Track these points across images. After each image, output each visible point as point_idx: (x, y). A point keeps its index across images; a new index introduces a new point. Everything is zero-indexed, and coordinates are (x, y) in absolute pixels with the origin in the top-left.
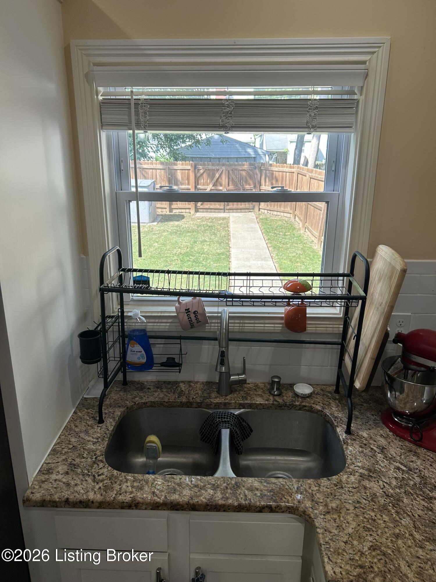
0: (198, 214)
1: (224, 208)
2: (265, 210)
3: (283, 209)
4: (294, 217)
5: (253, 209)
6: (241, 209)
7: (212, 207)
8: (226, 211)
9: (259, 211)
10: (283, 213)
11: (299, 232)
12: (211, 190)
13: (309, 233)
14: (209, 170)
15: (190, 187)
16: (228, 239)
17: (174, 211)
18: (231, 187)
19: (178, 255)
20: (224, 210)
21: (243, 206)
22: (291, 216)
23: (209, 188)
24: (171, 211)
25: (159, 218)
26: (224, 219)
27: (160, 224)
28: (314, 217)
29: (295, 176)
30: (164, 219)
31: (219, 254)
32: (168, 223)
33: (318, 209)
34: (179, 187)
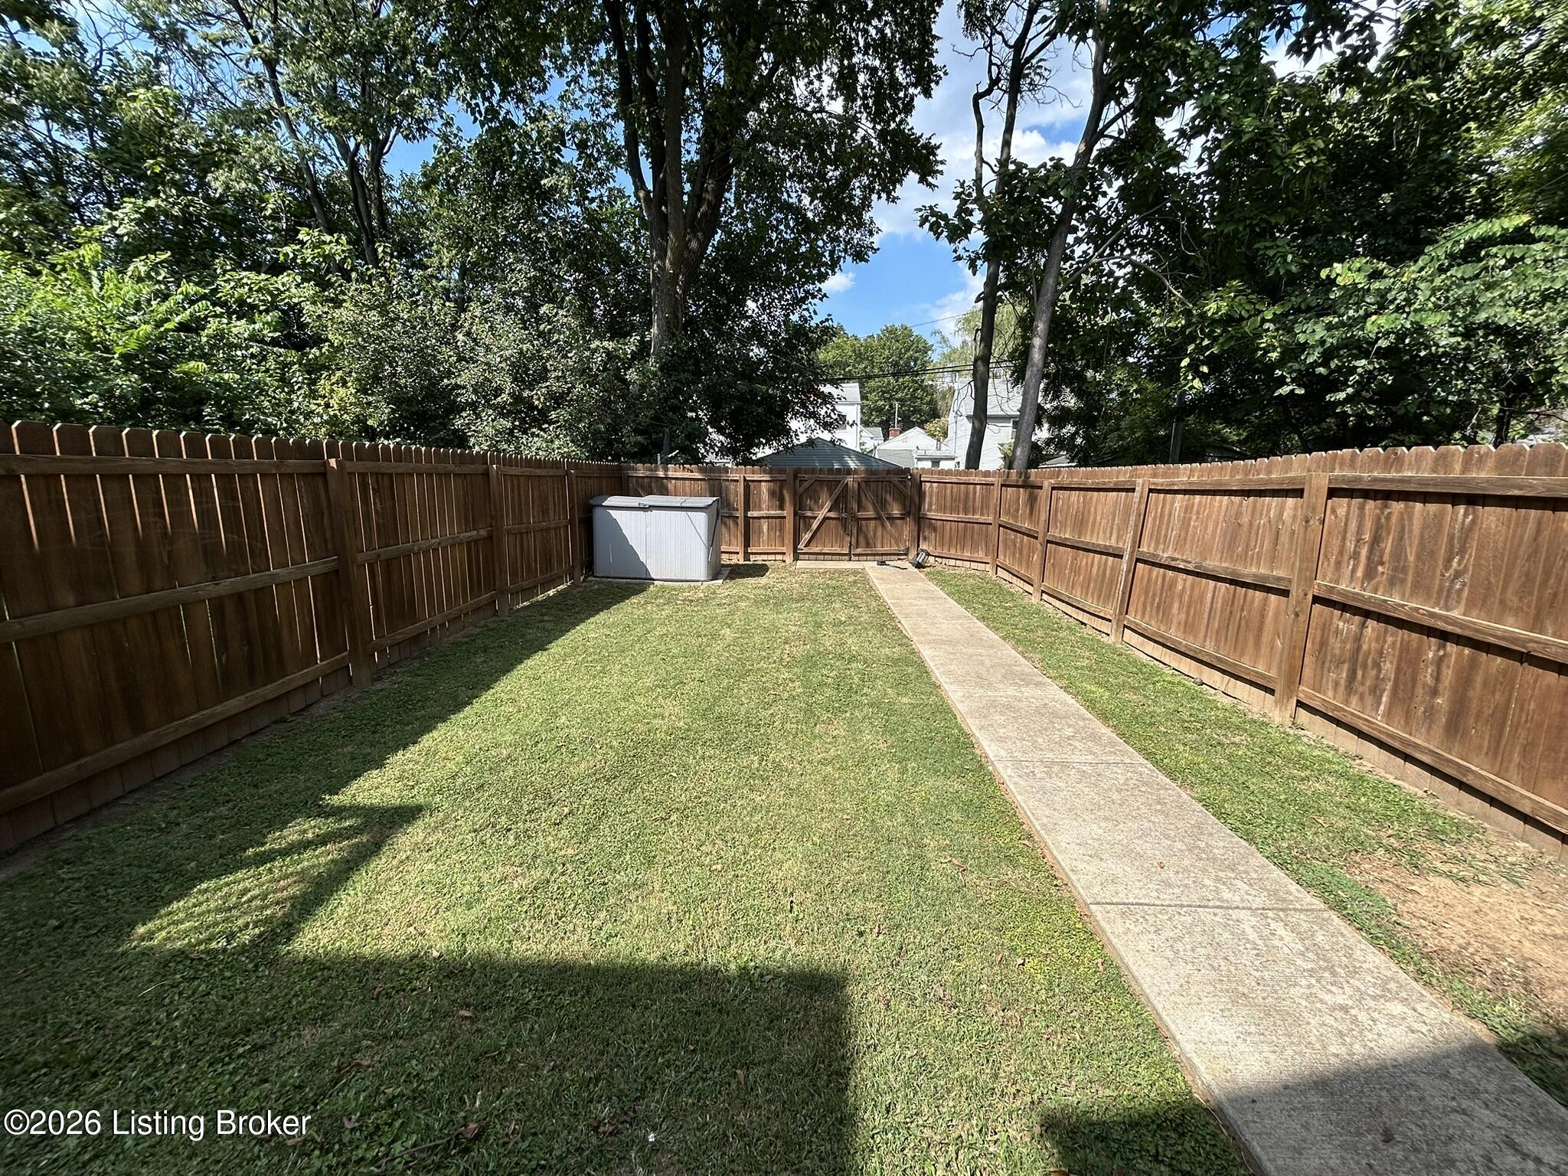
0: (800, 564)
1: (850, 551)
3: (969, 554)
4: (995, 571)
5: (906, 554)
6: (882, 554)
7: (826, 550)
8: (853, 558)
10: (969, 563)
11: (1026, 600)
12: (825, 519)
13: (1057, 603)
14: (821, 482)
15: (785, 513)
16: (892, 618)
17: (752, 558)
18: (861, 514)
19: (788, 666)
20: (849, 556)
21: (886, 549)
22: (988, 567)
23: (821, 514)
24: (746, 558)
25: (726, 572)
26: (855, 572)
27: (730, 583)
28: (1076, 570)
29: (996, 491)
30: (736, 572)
31: (895, 662)
32: (745, 580)
33: (1095, 552)
34: (764, 513)
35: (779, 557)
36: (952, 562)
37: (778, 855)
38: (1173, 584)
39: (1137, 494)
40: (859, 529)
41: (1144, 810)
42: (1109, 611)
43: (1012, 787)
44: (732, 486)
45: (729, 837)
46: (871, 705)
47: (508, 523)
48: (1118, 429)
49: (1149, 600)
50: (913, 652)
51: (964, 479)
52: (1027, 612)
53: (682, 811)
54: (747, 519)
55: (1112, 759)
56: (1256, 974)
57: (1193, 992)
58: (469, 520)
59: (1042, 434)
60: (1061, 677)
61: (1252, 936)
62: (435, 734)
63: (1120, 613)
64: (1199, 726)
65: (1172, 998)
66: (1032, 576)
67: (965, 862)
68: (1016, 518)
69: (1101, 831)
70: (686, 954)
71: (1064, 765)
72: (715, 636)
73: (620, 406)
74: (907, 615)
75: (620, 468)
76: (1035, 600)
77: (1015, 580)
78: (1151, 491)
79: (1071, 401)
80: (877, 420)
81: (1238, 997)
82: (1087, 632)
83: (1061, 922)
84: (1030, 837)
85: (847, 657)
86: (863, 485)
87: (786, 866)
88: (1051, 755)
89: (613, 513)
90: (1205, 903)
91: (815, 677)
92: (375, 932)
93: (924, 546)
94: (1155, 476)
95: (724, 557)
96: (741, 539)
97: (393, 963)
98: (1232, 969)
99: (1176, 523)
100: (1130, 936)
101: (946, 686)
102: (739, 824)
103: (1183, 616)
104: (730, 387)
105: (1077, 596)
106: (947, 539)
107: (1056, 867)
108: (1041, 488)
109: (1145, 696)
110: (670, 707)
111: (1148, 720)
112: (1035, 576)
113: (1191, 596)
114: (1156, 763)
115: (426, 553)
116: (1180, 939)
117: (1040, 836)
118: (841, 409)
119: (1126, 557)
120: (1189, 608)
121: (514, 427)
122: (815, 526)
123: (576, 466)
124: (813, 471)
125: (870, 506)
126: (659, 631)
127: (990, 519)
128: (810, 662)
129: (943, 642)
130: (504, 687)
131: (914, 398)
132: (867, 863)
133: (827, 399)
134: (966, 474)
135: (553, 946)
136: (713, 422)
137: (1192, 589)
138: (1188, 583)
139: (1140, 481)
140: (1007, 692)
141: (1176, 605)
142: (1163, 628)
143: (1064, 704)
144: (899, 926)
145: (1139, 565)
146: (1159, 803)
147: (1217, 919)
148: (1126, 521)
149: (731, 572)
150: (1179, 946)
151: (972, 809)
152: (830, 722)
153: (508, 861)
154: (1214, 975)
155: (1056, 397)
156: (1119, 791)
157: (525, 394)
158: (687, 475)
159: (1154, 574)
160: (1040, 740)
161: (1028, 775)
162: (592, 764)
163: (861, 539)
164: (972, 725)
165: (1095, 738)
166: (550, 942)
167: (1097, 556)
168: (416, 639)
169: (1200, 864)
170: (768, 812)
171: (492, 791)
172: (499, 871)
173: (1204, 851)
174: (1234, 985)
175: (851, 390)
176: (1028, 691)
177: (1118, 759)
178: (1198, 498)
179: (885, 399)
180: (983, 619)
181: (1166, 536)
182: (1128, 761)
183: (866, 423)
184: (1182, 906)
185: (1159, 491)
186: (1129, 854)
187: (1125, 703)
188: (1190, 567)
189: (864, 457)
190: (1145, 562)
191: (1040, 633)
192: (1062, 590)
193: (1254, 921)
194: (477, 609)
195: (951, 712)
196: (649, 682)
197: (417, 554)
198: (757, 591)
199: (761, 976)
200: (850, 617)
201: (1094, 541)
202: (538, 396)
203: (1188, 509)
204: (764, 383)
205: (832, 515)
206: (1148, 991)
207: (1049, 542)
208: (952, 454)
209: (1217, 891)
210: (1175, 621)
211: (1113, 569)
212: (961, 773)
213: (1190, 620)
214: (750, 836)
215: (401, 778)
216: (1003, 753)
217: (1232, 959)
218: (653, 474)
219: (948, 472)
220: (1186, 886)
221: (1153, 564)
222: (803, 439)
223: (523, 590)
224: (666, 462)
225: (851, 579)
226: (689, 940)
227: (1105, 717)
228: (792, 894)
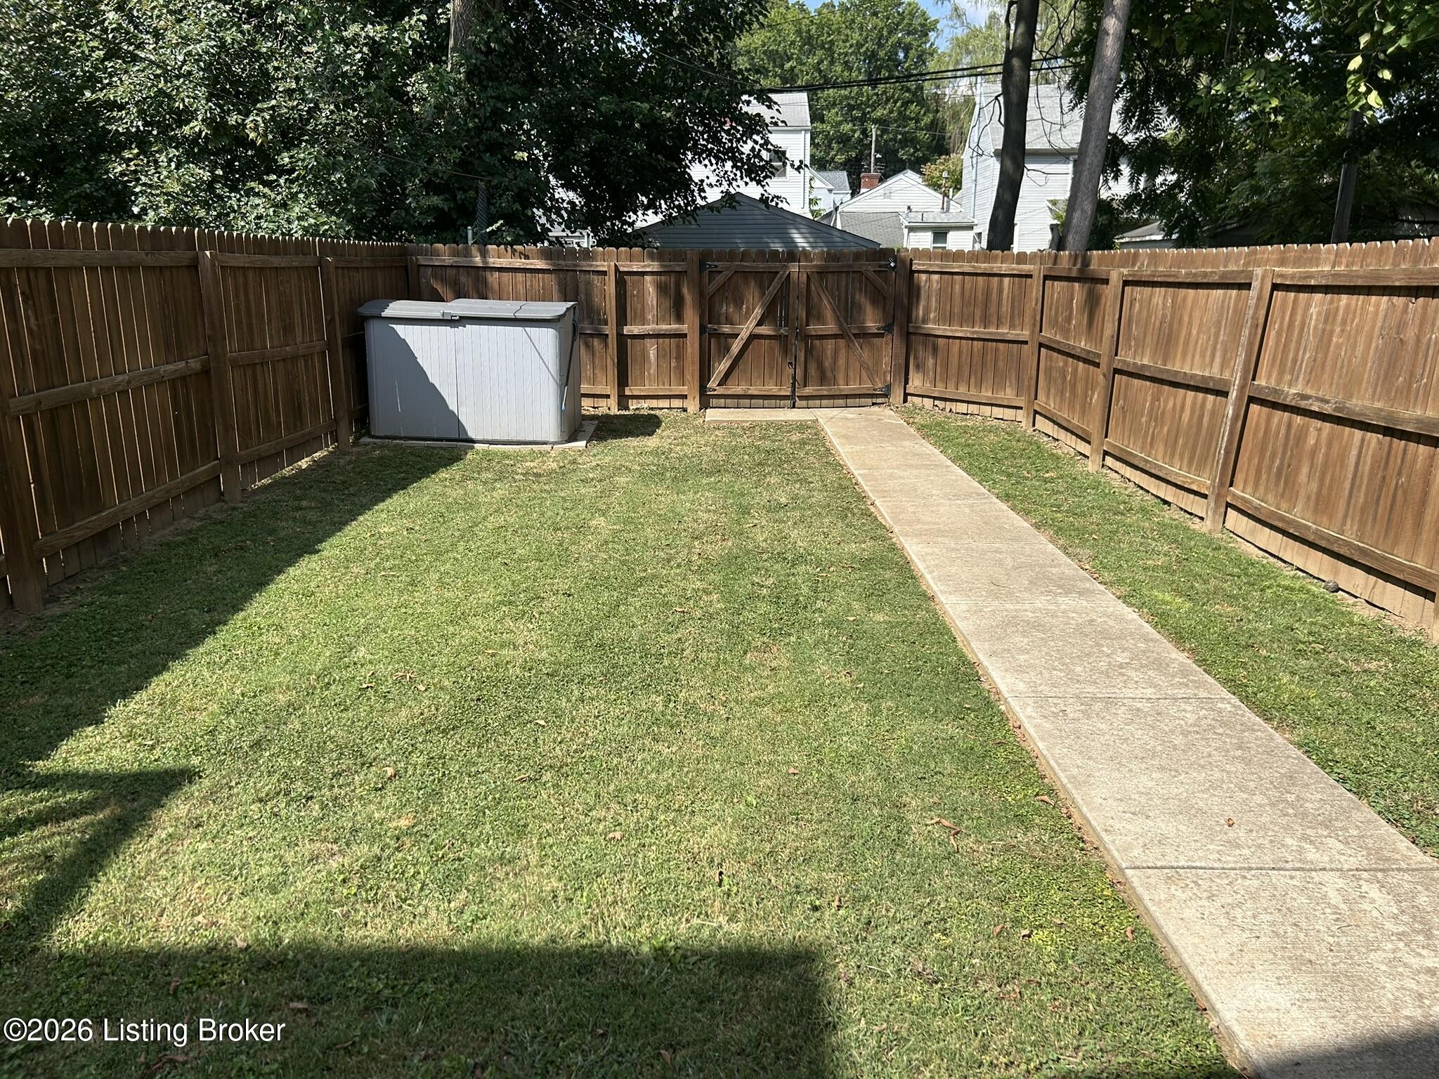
0: (712, 414)
1: (793, 391)
2: (925, 399)
3: (989, 394)
4: (1031, 420)
5: (886, 396)
6: (847, 397)
7: (753, 391)
8: (798, 403)
9: (905, 401)
10: (989, 408)
11: (1079, 467)
12: (753, 337)
13: (1128, 472)
14: (745, 275)
15: (684, 328)
16: (862, 498)
17: (633, 405)
18: (814, 328)
19: (700, 571)
20: (792, 401)
21: (853, 387)
22: (1020, 415)
23: (746, 329)
24: (622, 404)
25: (590, 428)
26: (802, 426)
27: (597, 447)
28: (1156, 417)
29: (1035, 285)
30: (606, 429)
31: (866, 563)
32: (623, 442)
33: (1188, 387)
34: (649, 328)
35: (676, 403)
36: (962, 408)
37: (699, 820)
38: (1302, 434)
39: (1253, 293)
40: (809, 352)
41: (1217, 756)
42: (1203, 482)
43: (1031, 730)
44: (596, 280)
45: (629, 799)
46: (828, 624)
47: (232, 347)
48: (1251, 175)
49: (1266, 462)
50: (893, 548)
51: (983, 266)
52: (1077, 486)
53: (558, 769)
54: (622, 339)
55: (1181, 692)
56: (1331, 940)
57: (1245, 960)
58: (171, 345)
59: (1119, 188)
60: (1121, 581)
61: (1335, 898)
62: (166, 676)
63: (1222, 484)
64: (1319, 647)
65: (1219, 967)
66: (1090, 429)
67: (958, 824)
68: (1066, 332)
69: (1150, 784)
70: (582, 935)
71: (1110, 702)
72: (582, 528)
73: (400, 143)
74: (884, 494)
75: (404, 253)
76: (1092, 466)
77: (1062, 435)
78: (1275, 287)
79: (1167, 127)
80: (840, 158)
81: (1302, 964)
82: (1170, 515)
83: (1084, 890)
84: (1051, 791)
85: (790, 556)
86: (815, 278)
87: (711, 831)
88: (1091, 689)
89: (401, 330)
90: (1281, 865)
91: (742, 587)
92: (150, 923)
93: (916, 383)
94: (1282, 262)
95: (586, 404)
96: (612, 373)
97: (183, 957)
98: (1302, 935)
99: (1311, 338)
100: (1174, 903)
101: (942, 598)
102: (642, 782)
103: (1314, 486)
104: (586, 106)
105: (1159, 460)
106: (953, 369)
107: (1084, 829)
108: (1106, 281)
109: (1245, 608)
110: (524, 632)
111: (1243, 640)
112: (1094, 428)
113: (1327, 455)
114: (1245, 699)
115: (109, 398)
116: (1239, 905)
117: (1066, 790)
118: (776, 139)
119: (1233, 394)
120: (1323, 474)
121: (215, 179)
122: (736, 347)
123: (334, 249)
124: (732, 256)
125: (829, 314)
126: (493, 522)
127: (1025, 334)
128: (734, 564)
129: (942, 533)
130: (261, 607)
131: (903, 118)
132: (825, 826)
133: (754, 125)
134: (987, 259)
135: (400, 932)
136: (560, 170)
137: (1329, 445)
138: (1325, 434)
139: (1259, 271)
140: (1037, 604)
141: (1305, 470)
142: (1284, 505)
143: (1120, 619)
144: (867, 898)
145: (1254, 408)
146: (1240, 748)
147: (1294, 882)
148: (1235, 336)
149: (598, 429)
150: (1238, 913)
151: (969, 759)
152: (766, 648)
153: (314, 837)
154: (1277, 942)
155: (1144, 122)
156: (1185, 734)
157: (233, 119)
158: (518, 263)
159: (1276, 420)
160: (1078, 669)
161: (1055, 715)
162: (416, 711)
163: (813, 371)
164: (979, 651)
165: (1160, 665)
166: (395, 928)
167: (1191, 394)
168: (102, 538)
169: (1284, 821)
170: (681, 768)
171: (274, 749)
172: (307, 848)
173: (1292, 805)
174: (1299, 952)
175: (794, 106)
176: (1066, 602)
177: (1190, 692)
178: (1344, 299)
179: (854, 120)
180: (1006, 497)
181: (1295, 361)
182: (1203, 694)
183: (820, 164)
184: (1250, 869)
185: (1287, 288)
186: (1186, 810)
187: (1211, 619)
188: (1328, 409)
189: (819, 226)
190: (1263, 402)
191: (1095, 518)
192: (1137, 451)
193: (1341, 883)
194: (192, 491)
195: (949, 632)
196: (487, 596)
197: (95, 400)
198: (643, 459)
199: (685, 957)
200: (795, 498)
201: (1187, 370)
202: (255, 125)
203: (1329, 317)
204: (645, 98)
205: (765, 330)
206: (1188, 961)
207: (1116, 371)
208: (967, 219)
209: (1301, 850)
210: (1302, 493)
211: (1213, 413)
212: (959, 714)
213: (1325, 491)
214: (659, 797)
215: (131, 736)
216: (1021, 686)
217: (1304, 925)
218: (461, 261)
219: (958, 256)
220: (1259, 846)
221: (1274, 405)
222: (713, 195)
223: (261, 459)
224: (484, 241)
225: (796, 437)
226: (585, 920)
227: (1178, 637)
228: (720, 865)
